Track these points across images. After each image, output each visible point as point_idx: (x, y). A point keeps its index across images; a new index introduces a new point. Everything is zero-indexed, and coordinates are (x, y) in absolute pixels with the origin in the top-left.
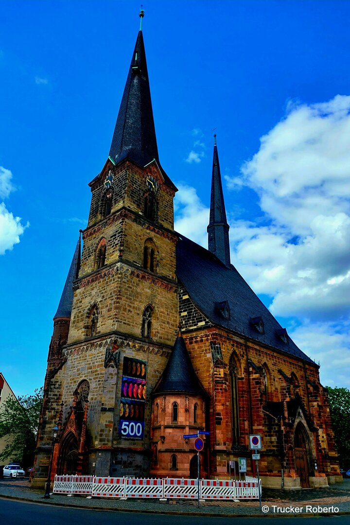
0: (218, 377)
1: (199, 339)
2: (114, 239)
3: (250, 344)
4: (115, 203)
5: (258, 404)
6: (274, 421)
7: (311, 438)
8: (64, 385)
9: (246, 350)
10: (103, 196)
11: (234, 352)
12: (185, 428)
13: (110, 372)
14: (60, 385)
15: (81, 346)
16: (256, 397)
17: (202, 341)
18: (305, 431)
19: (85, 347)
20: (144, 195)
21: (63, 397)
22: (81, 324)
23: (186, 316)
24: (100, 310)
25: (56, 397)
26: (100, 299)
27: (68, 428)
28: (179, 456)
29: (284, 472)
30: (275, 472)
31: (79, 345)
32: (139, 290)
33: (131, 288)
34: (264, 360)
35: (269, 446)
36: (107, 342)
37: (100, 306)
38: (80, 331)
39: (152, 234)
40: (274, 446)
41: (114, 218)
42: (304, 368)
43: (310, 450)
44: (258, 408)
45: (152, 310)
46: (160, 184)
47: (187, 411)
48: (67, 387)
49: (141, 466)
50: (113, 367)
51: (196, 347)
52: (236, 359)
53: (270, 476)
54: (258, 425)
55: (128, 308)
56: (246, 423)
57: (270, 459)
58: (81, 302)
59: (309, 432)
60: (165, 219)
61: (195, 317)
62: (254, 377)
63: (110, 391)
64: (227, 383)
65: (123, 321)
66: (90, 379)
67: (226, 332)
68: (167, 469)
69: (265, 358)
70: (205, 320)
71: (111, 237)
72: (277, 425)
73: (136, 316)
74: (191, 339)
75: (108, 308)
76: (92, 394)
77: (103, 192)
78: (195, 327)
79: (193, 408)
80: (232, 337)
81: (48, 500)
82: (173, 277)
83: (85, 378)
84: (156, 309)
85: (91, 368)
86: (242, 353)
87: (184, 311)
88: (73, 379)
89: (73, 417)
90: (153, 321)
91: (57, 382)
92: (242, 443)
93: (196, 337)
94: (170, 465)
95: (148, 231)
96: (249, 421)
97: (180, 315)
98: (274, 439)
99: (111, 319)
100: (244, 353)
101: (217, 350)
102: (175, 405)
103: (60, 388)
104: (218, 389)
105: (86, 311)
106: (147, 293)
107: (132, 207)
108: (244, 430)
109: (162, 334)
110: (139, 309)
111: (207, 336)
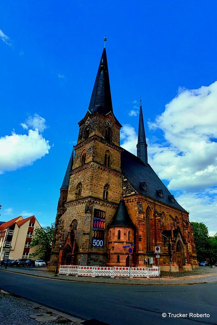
0: (141, 219)
1: (131, 200)
2: (90, 150)
3: (156, 203)
4: (91, 133)
5: (159, 231)
6: (167, 239)
7: (184, 248)
8: (65, 222)
9: (154, 205)
10: (85, 129)
11: (149, 207)
12: (124, 243)
13: (87, 216)
14: (63, 222)
15: (73, 203)
16: (158, 228)
17: (133, 201)
18: (182, 244)
19: (75, 203)
20: (105, 129)
21: (64, 227)
22: (74, 192)
23: (125, 189)
24: (83, 186)
25: (61, 228)
26: (83, 180)
27: (67, 242)
28: (121, 256)
29: (171, 263)
30: (167, 264)
31: (73, 202)
32: (102, 176)
33: (98, 175)
34: (163, 210)
35: (164, 251)
36: (86, 201)
37: (83, 184)
38: (73, 196)
39: (109, 148)
40: (166, 251)
41: (90, 140)
42: (182, 214)
43: (184, 254)
44: (159, 233)
45: (108, 186)
46: (113, 123)
47: (125, 234)
48: (66, 223)
49: (102, 261)
50: (89, 214)
51: (130, 204)
52: (149, 210)
53: (164, 265)
54: (159, 241)
55: (97, 185)
56: (154, 240)
57: (165, 257)
58: (73, 181)
59: (183, 244)
60: (116, 141)
61: (130, 189)
62: (157, 218)
63: (87, 225)
64: (145, 221)
65: (94, 191)
66: (78, 219)
67: (145, 197)
68: (115, 262)
69: (163, 209)
70: (135, 191)
71: (89, 149)
72: (168, 241)
73: (100, 189)
74: (128, 200)
75: (86, 185)
76: (79, 226)
77: (85, 127)
78: (130, 194)
79: (128, 233)
80: (148, 199)
81: (56, 277)
82: (119, 170)
83: (76, 218)
84: (110, 185)
85: (78, 214)
86: (152, 207)
87: (124, 187)
88: (70, 219)
89: (69, 237)
90: (109, 191)
91: (62, 220)
92: (151, 250)
93: (130, 200)
94: (116, 260)
95: (107, 147)
96: (155, 239)
97: (122, 188)
98: (167, 248)
99: (88, 190)
100: (153, 207)
101: (140, 205)
102: (119, 232)
103: (63, 223)
104: (140, 224)
105: (76, 186)
106: (106, 177)
107: (99, 134)
108: (152, 243)
109: (113, 198)
110: (102, 185)
111: (135, 199)
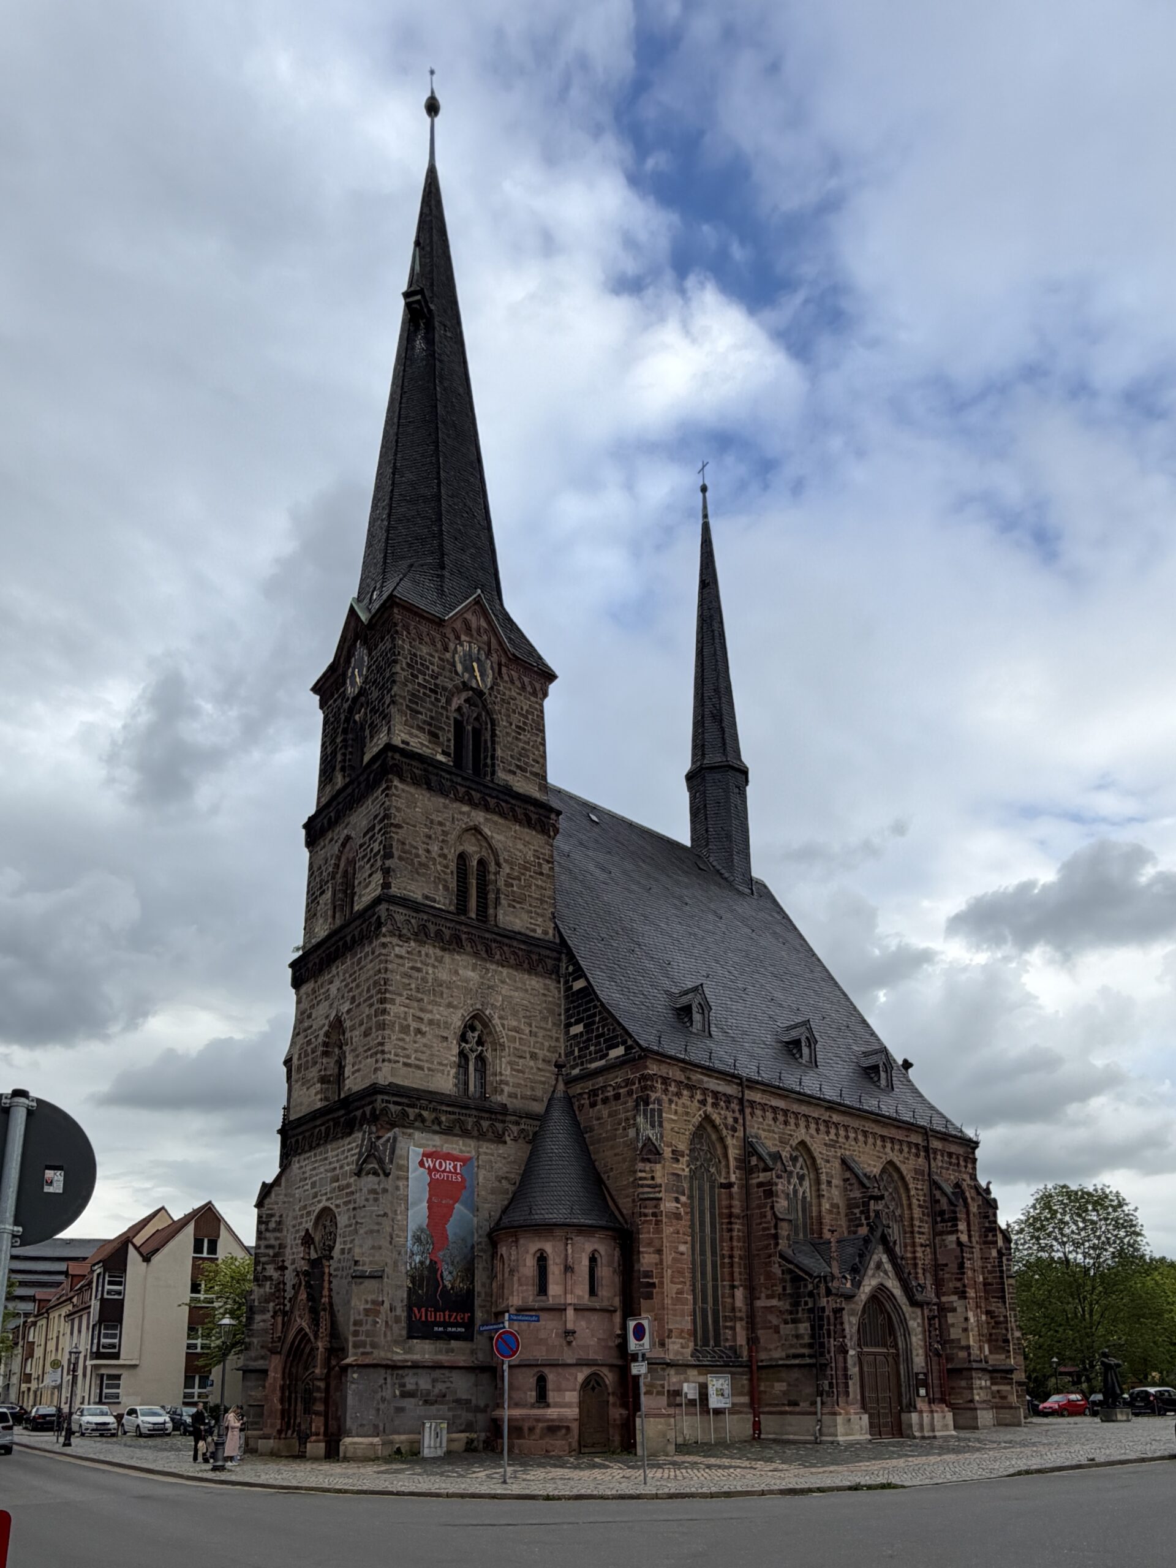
0: (649, 1186)
1: (610, 1093)
2: (371, 839)
3: (750, 1095)
4: (372, 737)
5: (767, 1247)
6: (806, 1286)
7: (913, 1324)
8: (289, 1222)
9: (742, 1111)
10: (347, 720)
11: (707, 1118)
12: (565, 1310)
13: (370, 1186)
14: (279, 1223)
15: (315, 1127)
16: (765, 1229)
17: (617, 1097)
18: (897, 1307)
19: (323, 1128)
20: (449, 701)
21: (288, 1251)
22: (313, 1073)
23: (581, 1033)
24: (348, 1035)
25: (271, 1252)
26: (346, 1007)
27: (295, 1320)
28: (551, 1376)
29: (823, 1403)
30: (804, 1406)
31: (311, 1125)
32: (443, 976)
33: (419, 970)
34: (801, 1134)
35: (792, 1346)
36: (364, 1113)
37: (348, 1024)
38: (313, 1091)
39: (479, 817)
40: (803, 1346)
41: (367, 779)
42: (927, 1149)
43: (908, 1352)
44: (770, 1256)
45: (485, 1025)
46: (500, 665)
47: (568, 1269)
48: (294, 1226)
49: (468, 1401)
50: (378, 1175)
51: (605, 1113)
52: (714, 1137)
53: (791, 1413)
54: (768, 1297)
55: (414, 1025)
56: (739, 1293)
57: (796, 1374)
58: (309, 1016)
59: (906, 1308)
60: (518, 767)
61: (603, 1035)
62: (761, 1179)
63: (371, 1232)
64: (683, 1199)
65: (401, 1060)
66: (337, 1206)
67: (683, 1070)
68: (524, 1406)
69: (803, 1131)
70: (624, 1043)
71: (365, 835)
72: (811, 1294)
73: (437, 1045)
74: (594, 1093)
75: (363, 1028)
76: (342, 1240)
77: (346, 706)
78: (603, 1062)
79: (586, 1262)
80: (701, 1081)
82: (545, 933)
83: (328, 1204)
84: (496, 1021)
85: (338, 1180)
86: (730, 1121)
87: (577, 1022)
88: (305, 1207)
89: (303, 1296)
90: (488, 1055)
91: (272, 1216)
92: (727, 1340)
93: (604, 1089)
94: (532, 1396)
95: (466, 809)
96: (745, 1288)
97: (567, 1032)
98: (804, 1328)
99: (371, 1056)
100: (736, 1120)
101: (653, 1116)
102: (542, 1260)
103: (280, 1230)
104: (646, 1215)
105: (321, 1039)
106: (467, 980)
107: (413, 742)
108: (733, 1309)
109: (518, 1085)
110: (447, 1026)
111: (628, 1082)
